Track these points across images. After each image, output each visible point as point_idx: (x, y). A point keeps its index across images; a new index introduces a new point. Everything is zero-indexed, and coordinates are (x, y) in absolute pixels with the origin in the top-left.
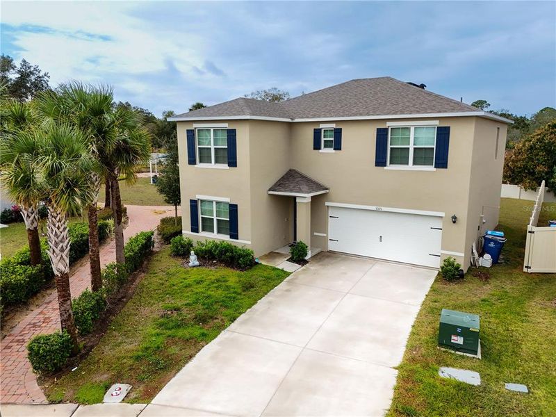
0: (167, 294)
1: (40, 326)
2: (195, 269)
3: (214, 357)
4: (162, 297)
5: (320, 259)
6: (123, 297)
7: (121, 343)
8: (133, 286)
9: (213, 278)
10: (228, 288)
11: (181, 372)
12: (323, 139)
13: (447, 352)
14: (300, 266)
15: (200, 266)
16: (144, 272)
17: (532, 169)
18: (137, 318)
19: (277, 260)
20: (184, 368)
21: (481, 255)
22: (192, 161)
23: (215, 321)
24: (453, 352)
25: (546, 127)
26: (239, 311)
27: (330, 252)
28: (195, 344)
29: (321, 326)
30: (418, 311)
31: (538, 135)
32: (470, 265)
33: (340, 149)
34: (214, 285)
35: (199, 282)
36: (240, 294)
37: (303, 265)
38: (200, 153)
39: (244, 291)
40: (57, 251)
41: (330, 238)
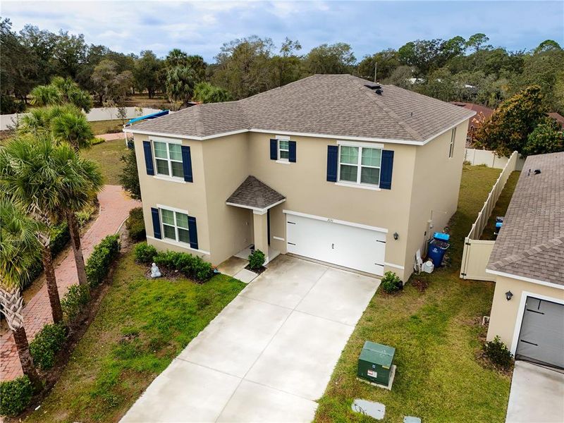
0: (128, 314)
1: (8, 356)
2: (156, 281)
3: (162, 392)
4: (122, 318)
5: (277, 264)
6: (86, 320)
7: (80, 376)
8: (96, 304)
9: (173, 293)
10: (184, 305)
11: (132, 408)
12: (279, 150)
13: (363, 383)
14: (257, 274)
15: (162, 276)
16: (109, 284)
17: (508, 136)
18: (97, 345)
19: (235, 267)
20: (135, 405)
21: (425, 260)
22: (150, 172)
23: (168, 347)
24: (369, 383)
25: (525, 92)
26: (191, 334)
27: (288, 254)
28: (146, 376)
29: (262, 352)
30: (351, 332)
31: (515, 101)
32: (413, 271)
33: (295, 161)
34: (172, 303)
35: (158, 299)
36: (195, 314)
37: (259, 273)
38: (158, 164)
39: (199, 309)
40: (10, 311)
41: (288, 241)
